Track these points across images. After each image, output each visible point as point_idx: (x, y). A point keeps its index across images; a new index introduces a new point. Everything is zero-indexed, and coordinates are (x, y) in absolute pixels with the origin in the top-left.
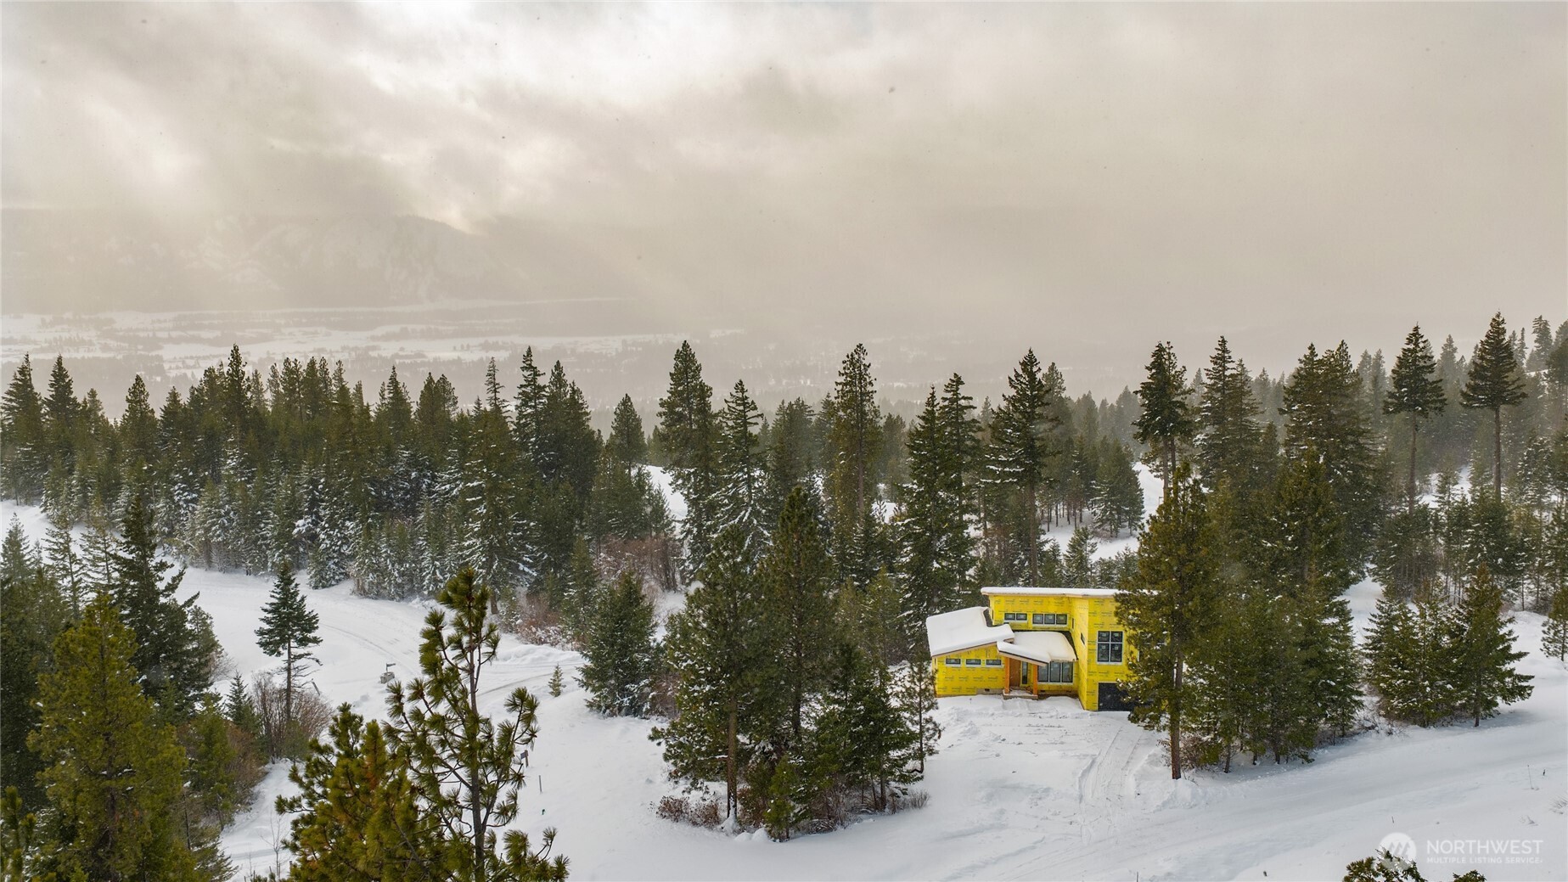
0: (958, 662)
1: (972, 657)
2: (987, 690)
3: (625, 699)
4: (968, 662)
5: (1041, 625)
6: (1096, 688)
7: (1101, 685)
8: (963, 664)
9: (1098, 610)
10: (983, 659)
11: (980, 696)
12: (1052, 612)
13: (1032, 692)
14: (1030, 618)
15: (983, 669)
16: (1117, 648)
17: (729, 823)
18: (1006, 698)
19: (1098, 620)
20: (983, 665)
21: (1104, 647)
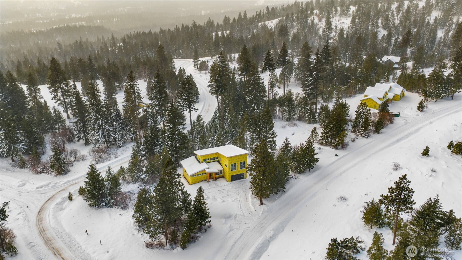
0: (195, 175)
1: (199, 174)
2: (203, 180)
3: (103, 203)
4: (198, 175)
5: (213, 160)
7: (232, 176)
8: (197, 176)
9: (231, 160)
10: (201, 173)
11: (201, 182)
12: (214, 157)
13: (214, 179)
14: (209, 159)
15: (201, 176)
16: (235, 167)
17: (168, 246)
18: (208, 182)
19: (231, 162)
20: (202, 175)
21: (232, 167)
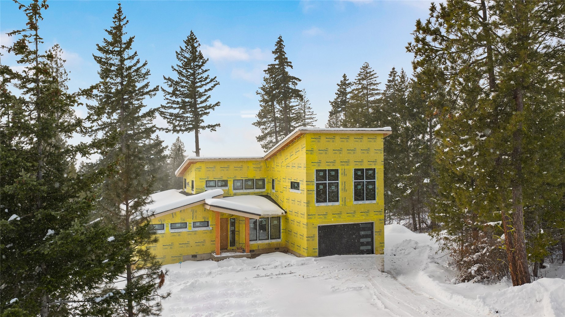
2: (196, 255)
4: (173, 226)
5: (241, 191)
6: (316, 232)
7: (321, 228)
9: (315, 147)
10: (190, 221)
12: (251, 177)
13: (244, 251)
14: (230, 184)
15: (189, 233)
16: (333, 188)
19: (315, 157)
20: (190, 228)
21: (321, 187)
